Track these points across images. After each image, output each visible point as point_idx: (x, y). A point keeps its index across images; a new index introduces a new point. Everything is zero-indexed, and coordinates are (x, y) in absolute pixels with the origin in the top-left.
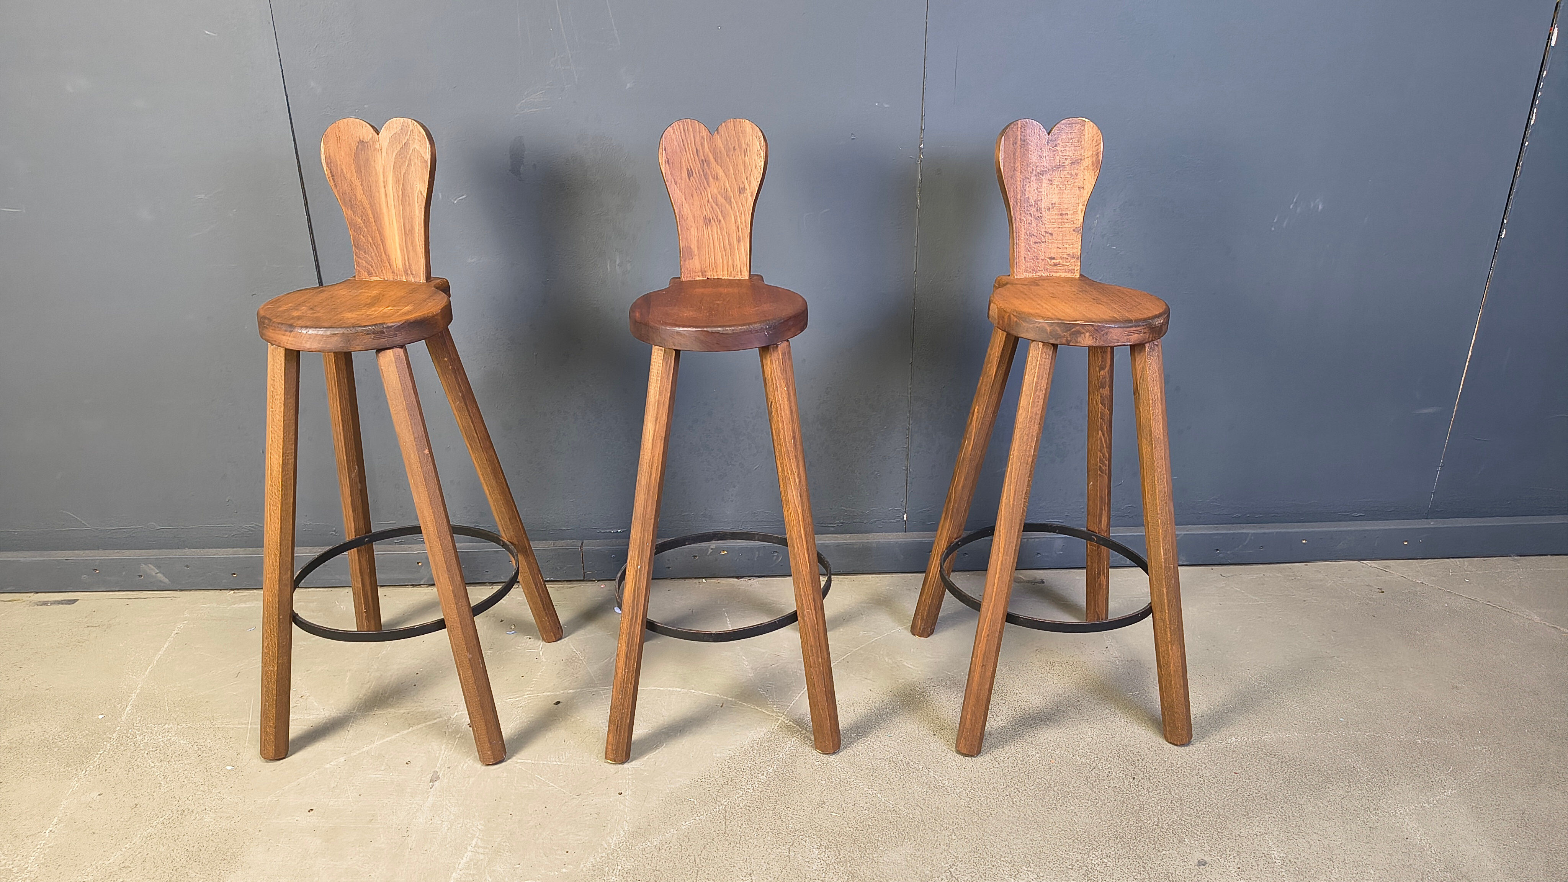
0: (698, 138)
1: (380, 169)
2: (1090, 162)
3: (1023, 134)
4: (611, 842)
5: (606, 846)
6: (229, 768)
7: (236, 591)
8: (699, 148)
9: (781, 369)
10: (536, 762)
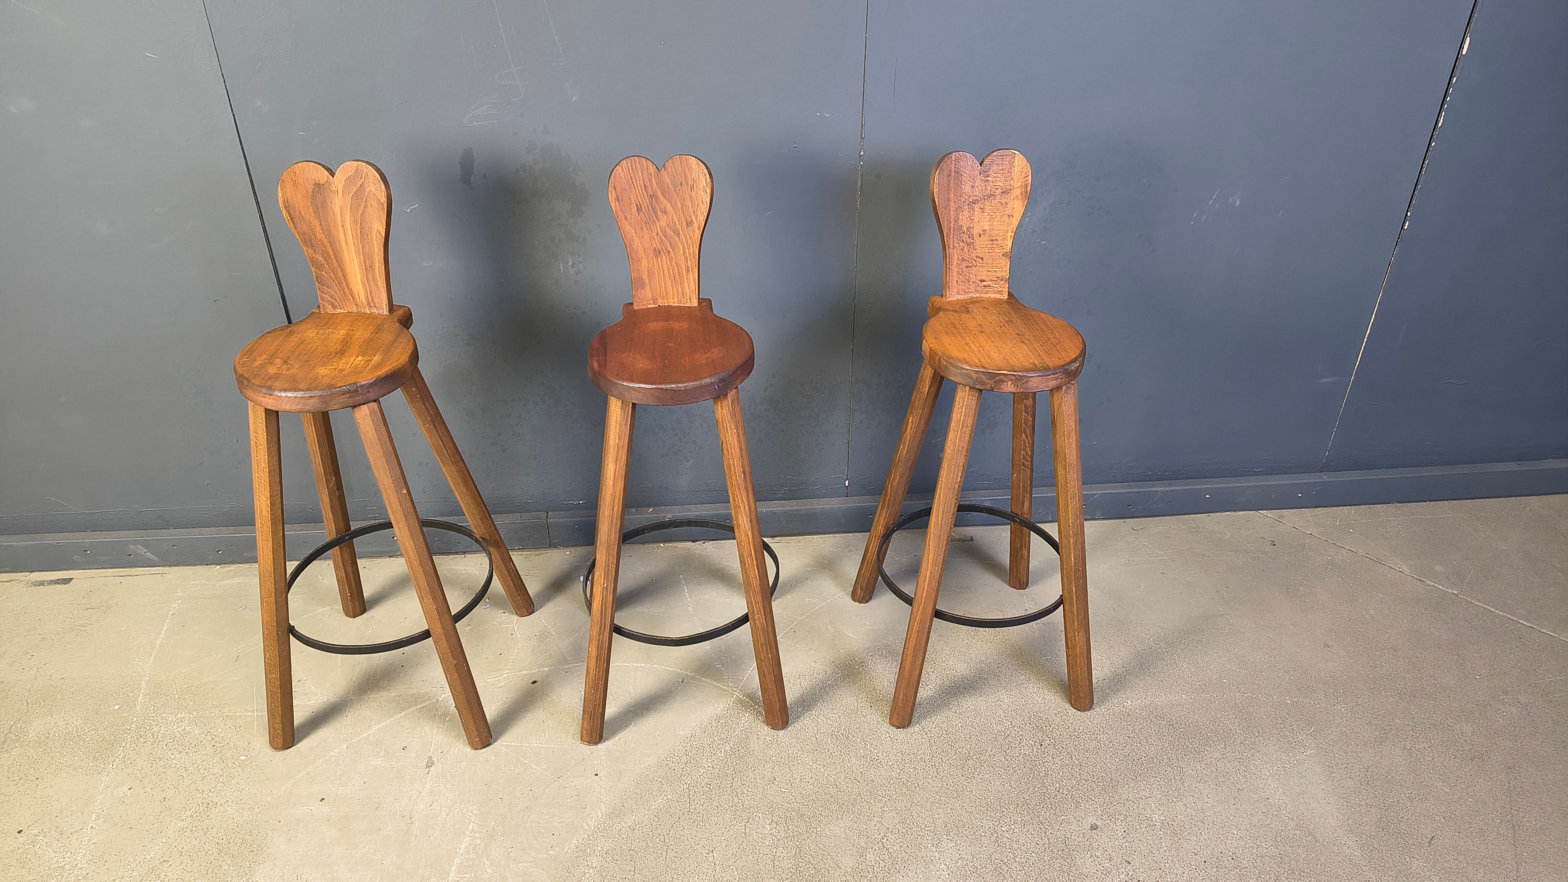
0: (646, 175)
1: (337, 210)
2: (1020, 192)
3: (957, 166)
4: (590, 823)
5: (586, 827)
6: (243, 758)
7: (223, 566)
8: (648, 184)
9: (731, 414)
10: (520, 744)
